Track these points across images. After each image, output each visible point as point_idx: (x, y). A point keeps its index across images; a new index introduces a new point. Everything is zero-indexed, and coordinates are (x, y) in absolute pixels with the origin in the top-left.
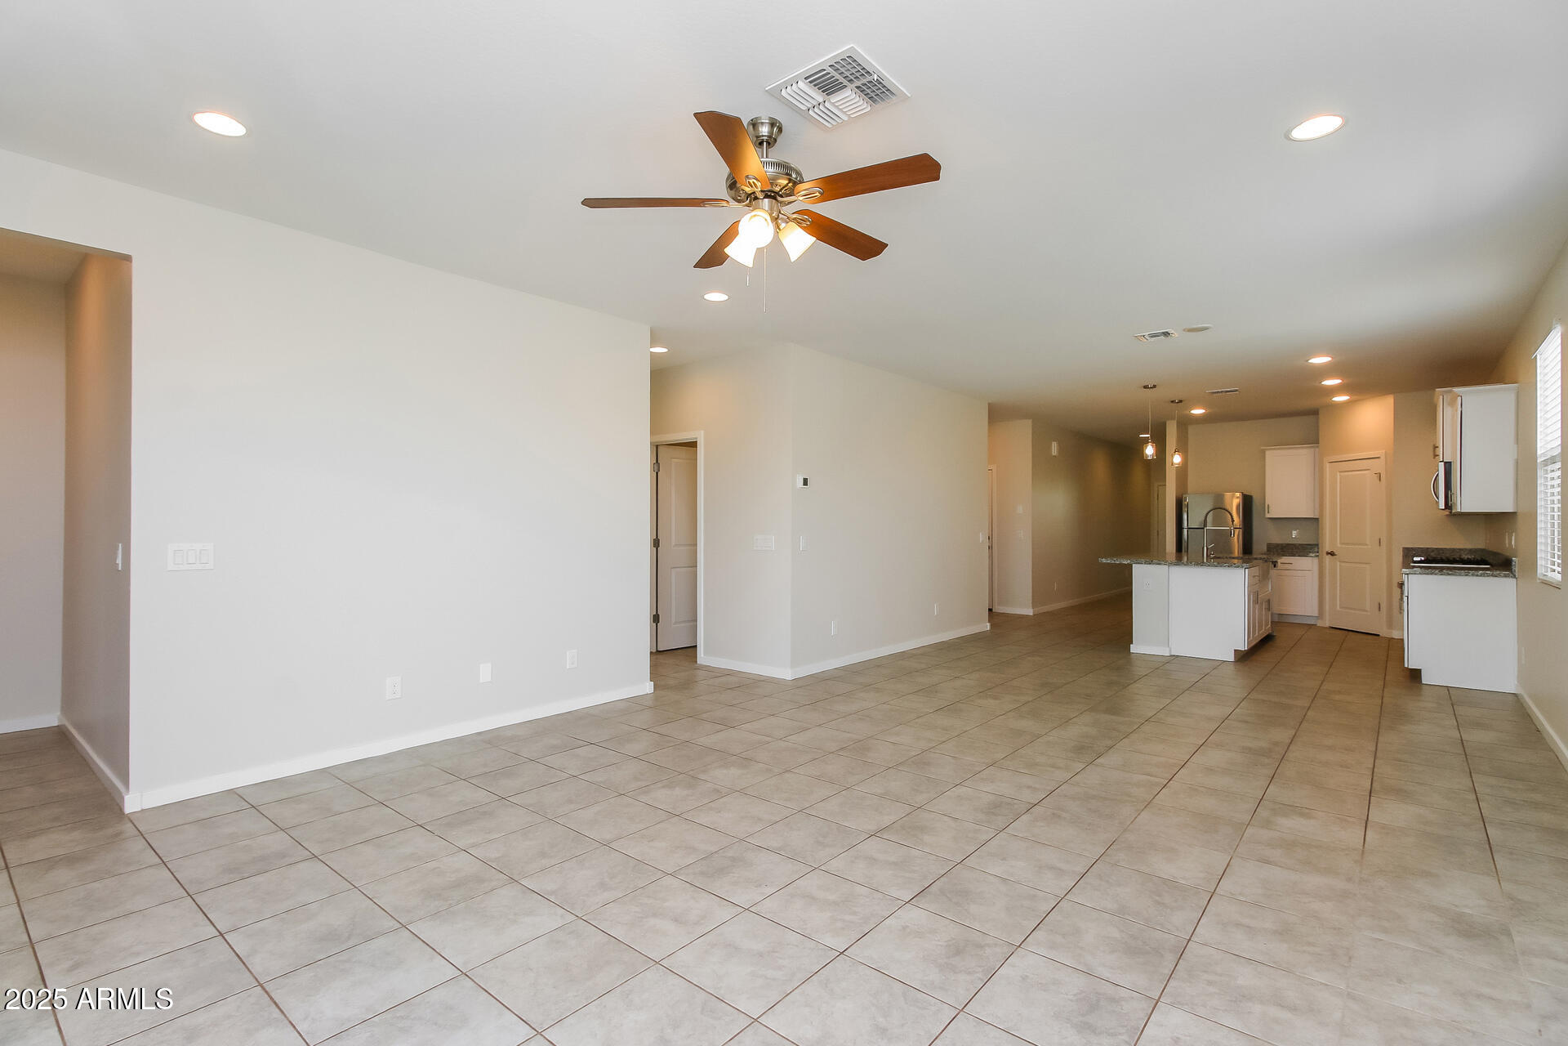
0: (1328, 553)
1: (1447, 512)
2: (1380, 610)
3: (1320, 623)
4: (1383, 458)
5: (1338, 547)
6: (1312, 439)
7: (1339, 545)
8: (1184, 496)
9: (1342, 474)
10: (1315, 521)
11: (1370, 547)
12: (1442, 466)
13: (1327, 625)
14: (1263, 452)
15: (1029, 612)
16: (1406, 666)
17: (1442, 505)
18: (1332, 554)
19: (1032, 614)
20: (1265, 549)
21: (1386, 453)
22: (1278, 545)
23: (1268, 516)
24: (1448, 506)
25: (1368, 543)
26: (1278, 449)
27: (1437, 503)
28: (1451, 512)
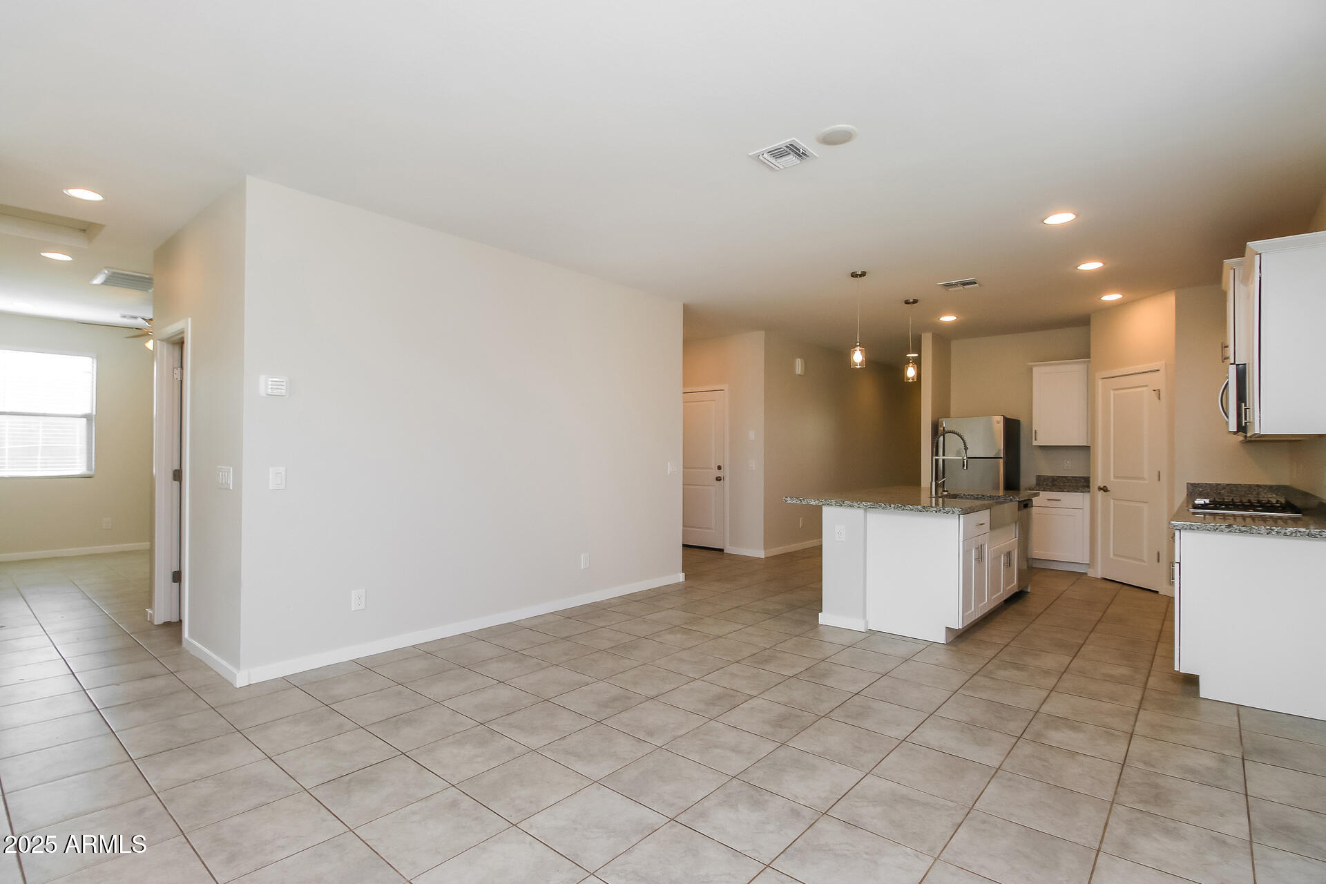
0: (1100, 489)
1: (1240, 437)
2: (1158, 561)
3: (1091, 573)
4: (1162, 371)
5: (1111, 482)
6: (1084, 353)
7: (1112, 479)
8: (940, 420)
9: (1116, 392)
10: (1086, 449)
11: (1147, 482)
12: (1232, 371)
13: (1099, 575)
14: (1031, 370)
15: (761, 554)
16: (1176, 668)
17: (1233, 427)
18: (1105, 489)
19: (763, 557)
20: (1033, 481)
21: (1166, 364)
22: (1048, 478)
23: (1035, 443)
24: (1241, 428)
25: (1145, 476)
26: (1044, 365)
27: (1227, 423)
28: (1246, 437)
